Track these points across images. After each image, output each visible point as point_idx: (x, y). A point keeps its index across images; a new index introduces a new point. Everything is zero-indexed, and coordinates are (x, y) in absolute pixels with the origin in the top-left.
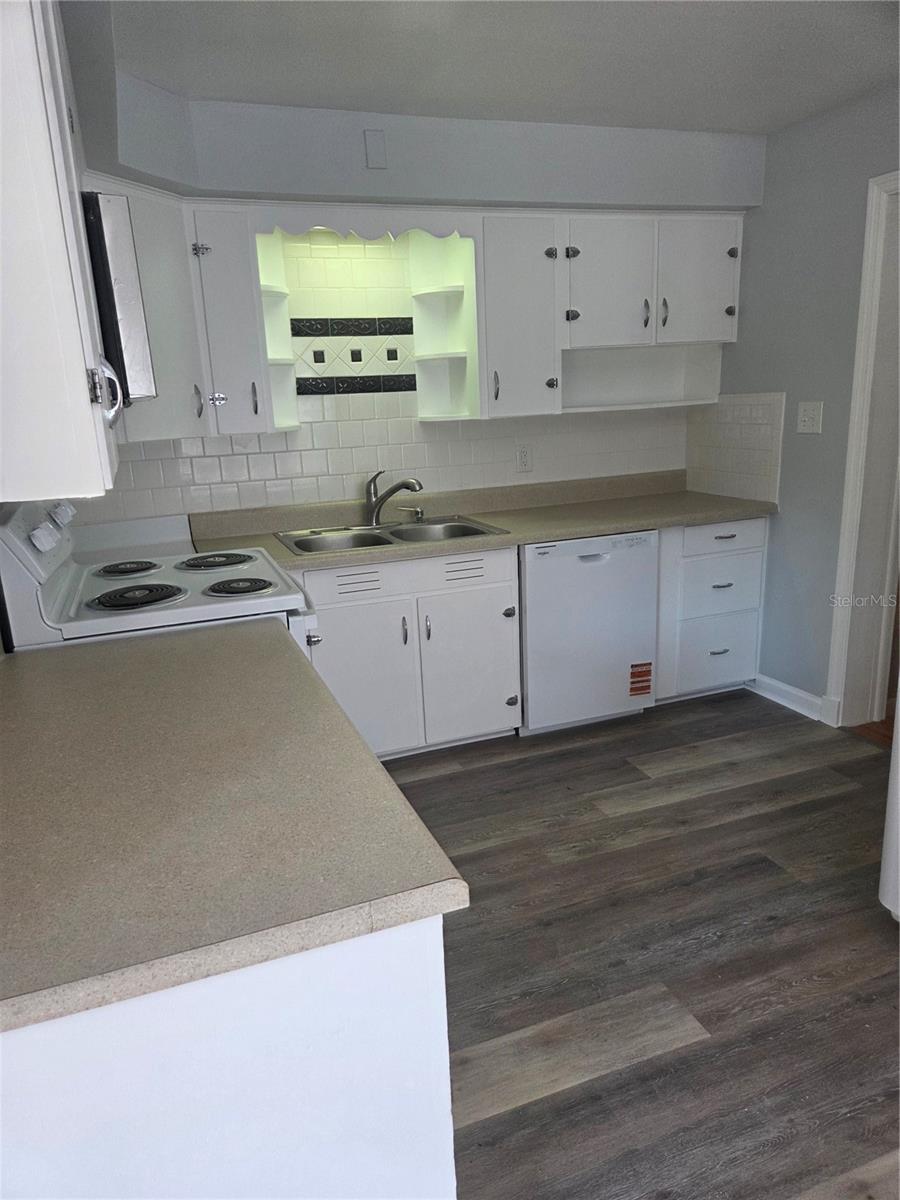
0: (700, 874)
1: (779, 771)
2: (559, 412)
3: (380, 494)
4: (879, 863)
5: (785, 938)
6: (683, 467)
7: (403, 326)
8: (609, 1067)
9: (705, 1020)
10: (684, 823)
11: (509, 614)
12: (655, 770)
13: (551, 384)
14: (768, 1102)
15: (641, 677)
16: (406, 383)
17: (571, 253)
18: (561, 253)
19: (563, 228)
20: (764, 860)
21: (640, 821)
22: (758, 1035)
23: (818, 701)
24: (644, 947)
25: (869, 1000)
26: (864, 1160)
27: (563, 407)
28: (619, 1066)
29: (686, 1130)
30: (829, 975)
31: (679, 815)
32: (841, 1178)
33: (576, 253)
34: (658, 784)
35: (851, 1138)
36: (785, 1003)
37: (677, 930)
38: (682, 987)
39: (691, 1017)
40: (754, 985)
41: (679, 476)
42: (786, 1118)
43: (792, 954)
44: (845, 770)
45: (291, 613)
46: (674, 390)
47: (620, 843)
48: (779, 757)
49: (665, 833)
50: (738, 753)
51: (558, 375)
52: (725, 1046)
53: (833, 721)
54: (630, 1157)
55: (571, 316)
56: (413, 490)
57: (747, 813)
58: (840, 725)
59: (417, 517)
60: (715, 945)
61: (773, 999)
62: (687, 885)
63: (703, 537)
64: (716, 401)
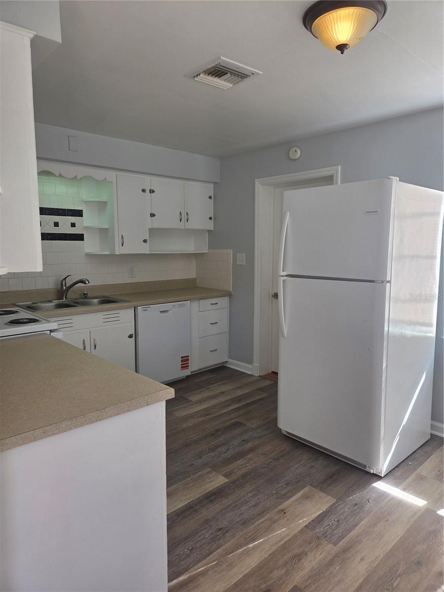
0: (217, 430)
1: (240, 393)
2: (148, 253)
3: (67, 286)
4: (277, 418)
5: (249, 445)
6: (195, 277)
7: (79, 213)
8: (194, 497)
9: (226, 476)
10: (208, 415)
11: (130, 336)
12: (194, 398)
13: (145, 241)
14: (250, 495)
15: (185, 361)
16: (80, 237)
17: (152, 191)
18: (148, 191)
19: (148, 182)
20: (239, 422)
21: (191, 416)
22: (244, 476)
23: (250, 366)
24: (200, 458)
25: (278, 459)
26: (281, 503)
27: (150, 251)
28: (198, 496)
29: (224, 509)
30: (265, 454)
31: (206, 412)
32: (275, 510)
33: (153, 191)
34: (196, 402)
35: (277, 498)
36: (252, 465)
37: (212, 450)
38: (216, 468)
39: (221, 476)
40: (240, 462)
41: (193, 281)
42: (256, 498)
43: (252, 450)
44: (262, 390)
45: (51, 331)
46: (190, 246)
47: (184, 425)
48: (238, 388)
49: (201, 419)
50: (224, 388)
51: (147, 238)
52: (234, 482)
53: (257, 374)
54: (207, 521)
55: (152, 215)
56: (85, 283)
57: (230, 408)
58: (258, 375)
59: (85, 296)
60: (225, 452)
61: (248, 465)
62: (213, 435)
63: (206, 304)
64: (207, 252)
